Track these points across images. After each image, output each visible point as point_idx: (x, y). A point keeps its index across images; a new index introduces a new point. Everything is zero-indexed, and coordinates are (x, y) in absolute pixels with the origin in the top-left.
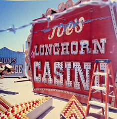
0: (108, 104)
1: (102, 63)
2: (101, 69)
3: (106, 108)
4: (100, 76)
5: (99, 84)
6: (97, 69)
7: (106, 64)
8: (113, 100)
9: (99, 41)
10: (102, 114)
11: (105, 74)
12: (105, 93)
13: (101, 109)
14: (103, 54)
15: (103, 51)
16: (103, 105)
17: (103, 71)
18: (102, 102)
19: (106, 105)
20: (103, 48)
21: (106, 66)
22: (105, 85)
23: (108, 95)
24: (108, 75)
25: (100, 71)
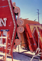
0: (7, 54)
1: (4, 32)
2: (4, 35)
3: (6, 56)
4: (3, 38)
5: (2, 43)
6: (2, 35)
7: (7, 32)
8: (10, 51)
9: (3, 19)
10: (3, 59)
11: (6, 38)
12: (5, 48)
13: (3, 57)
14: (5, 27)
15: (5, 25)
16: (4, 54)
17: (5, 36)
18: (4, 53)
19: (6, 55)
20: (5, 23)
21: (6, 33)
22: (6, 43)
23: (7, 49)
24: (8, 38)
25: (3, 36)
